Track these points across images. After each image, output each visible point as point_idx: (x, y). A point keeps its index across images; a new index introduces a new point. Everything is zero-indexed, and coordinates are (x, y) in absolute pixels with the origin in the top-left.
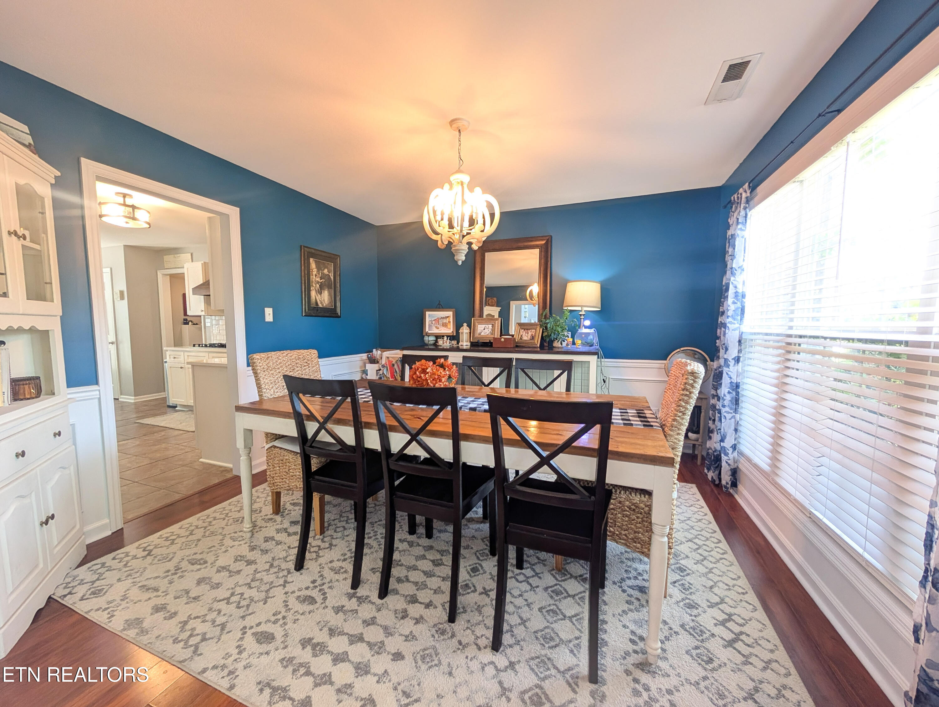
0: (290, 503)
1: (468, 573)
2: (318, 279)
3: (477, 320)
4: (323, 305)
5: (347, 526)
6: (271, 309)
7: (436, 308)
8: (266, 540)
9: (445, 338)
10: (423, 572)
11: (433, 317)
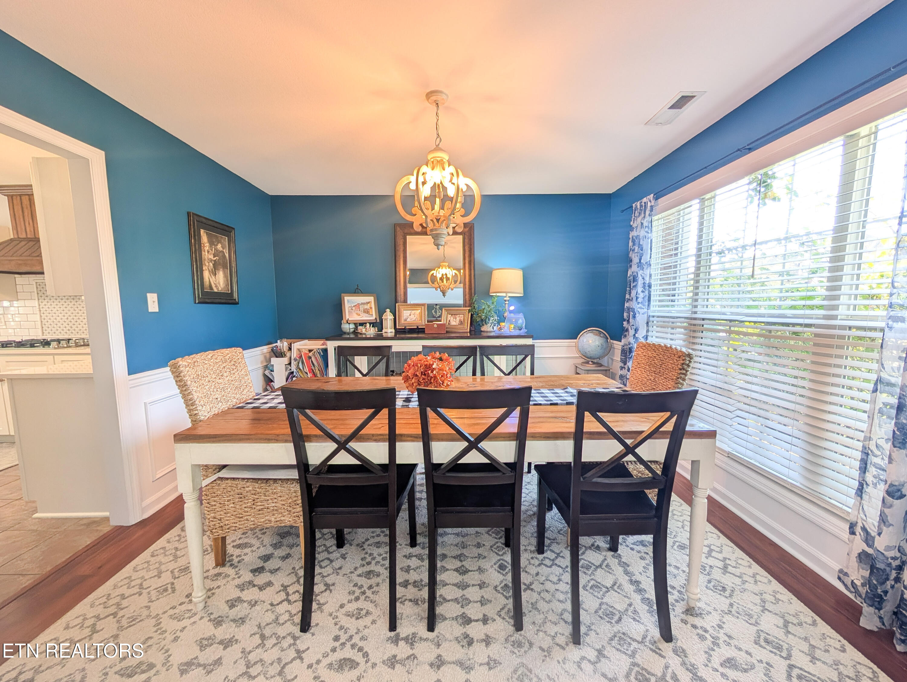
0: (233, 546)
1: (499, 572)
2: (211, 257)
3: (401, 305)
4: (218, 289)
5: (332, 556)
6: (156, 295)
7: (355, 293)
8: (232, 604)
9: (368, 325)
10: (454, 585)
11: (353, 303)
